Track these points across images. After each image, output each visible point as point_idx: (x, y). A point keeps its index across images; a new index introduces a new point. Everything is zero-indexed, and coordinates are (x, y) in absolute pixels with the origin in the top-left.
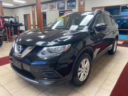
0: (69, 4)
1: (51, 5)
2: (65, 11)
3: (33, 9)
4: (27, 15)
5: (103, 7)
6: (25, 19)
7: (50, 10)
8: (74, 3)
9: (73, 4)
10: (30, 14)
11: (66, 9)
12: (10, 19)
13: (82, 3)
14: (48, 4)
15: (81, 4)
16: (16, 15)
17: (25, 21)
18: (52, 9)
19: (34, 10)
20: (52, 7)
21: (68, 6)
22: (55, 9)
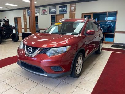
0: (60, 9)
1: (43, 10)
2: (56, 15)
3: (24, 13)
4: (17, 18)
5: (92, 13)
6: (15, 22)
7: (42, 14)
8: (65, 8)
9: (64, 10)
10: (21, 17)
11: (58, 13)
12: (2, 22)
13: (72, 8)
14: (40, 8)
15: (72, 10)
16: (6, 18)
17: (15, 24)
18: (44, 13)
19: (26, 13)
20: (44, 12)
21: (59, 11)
22: (47, 13)
